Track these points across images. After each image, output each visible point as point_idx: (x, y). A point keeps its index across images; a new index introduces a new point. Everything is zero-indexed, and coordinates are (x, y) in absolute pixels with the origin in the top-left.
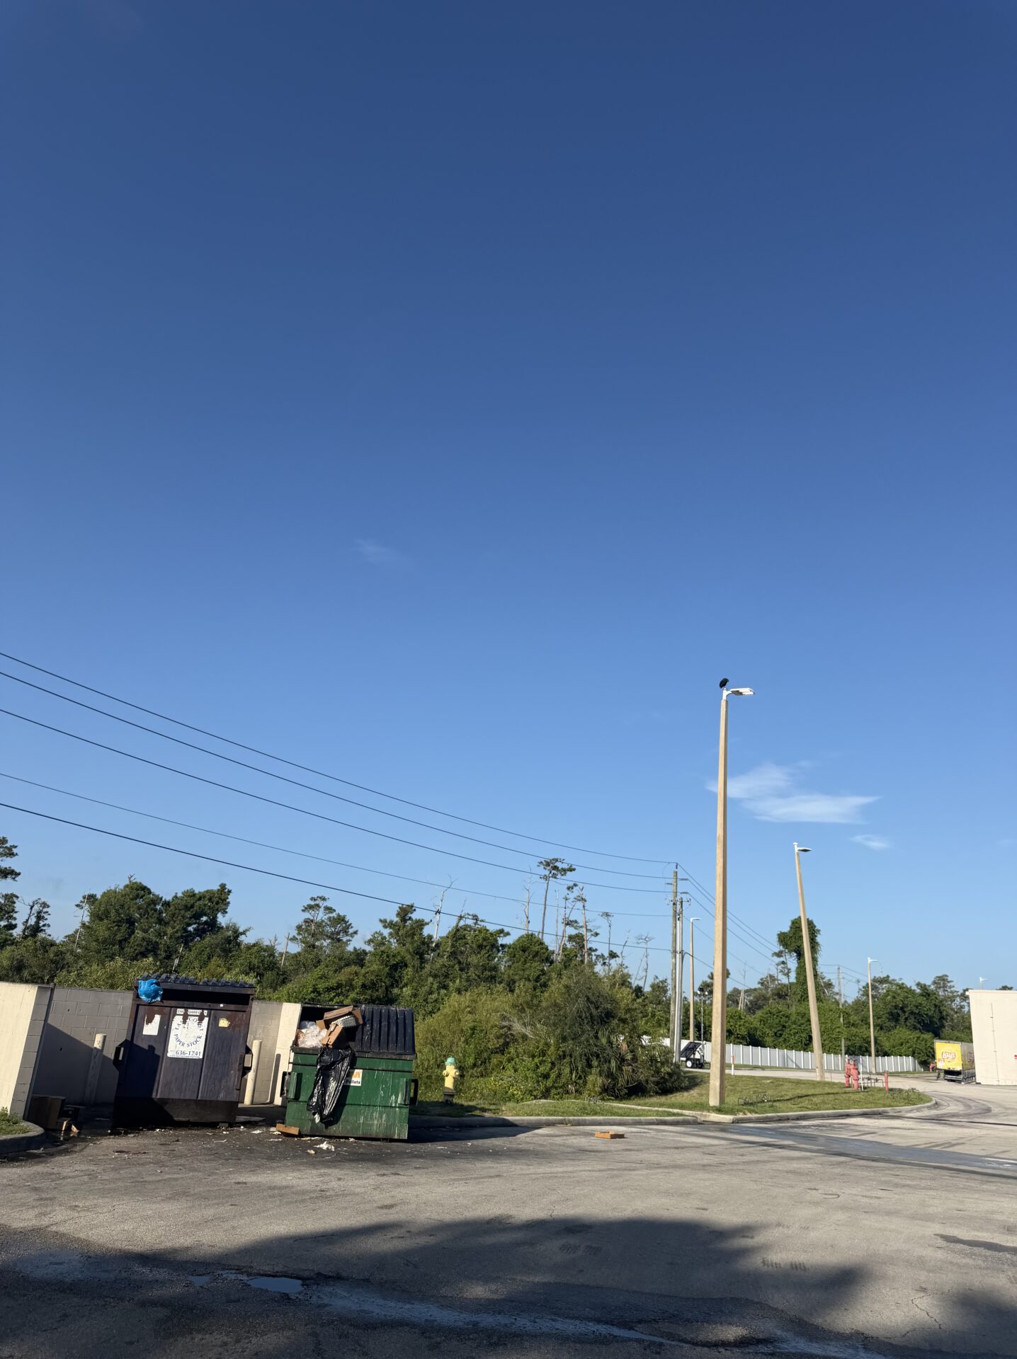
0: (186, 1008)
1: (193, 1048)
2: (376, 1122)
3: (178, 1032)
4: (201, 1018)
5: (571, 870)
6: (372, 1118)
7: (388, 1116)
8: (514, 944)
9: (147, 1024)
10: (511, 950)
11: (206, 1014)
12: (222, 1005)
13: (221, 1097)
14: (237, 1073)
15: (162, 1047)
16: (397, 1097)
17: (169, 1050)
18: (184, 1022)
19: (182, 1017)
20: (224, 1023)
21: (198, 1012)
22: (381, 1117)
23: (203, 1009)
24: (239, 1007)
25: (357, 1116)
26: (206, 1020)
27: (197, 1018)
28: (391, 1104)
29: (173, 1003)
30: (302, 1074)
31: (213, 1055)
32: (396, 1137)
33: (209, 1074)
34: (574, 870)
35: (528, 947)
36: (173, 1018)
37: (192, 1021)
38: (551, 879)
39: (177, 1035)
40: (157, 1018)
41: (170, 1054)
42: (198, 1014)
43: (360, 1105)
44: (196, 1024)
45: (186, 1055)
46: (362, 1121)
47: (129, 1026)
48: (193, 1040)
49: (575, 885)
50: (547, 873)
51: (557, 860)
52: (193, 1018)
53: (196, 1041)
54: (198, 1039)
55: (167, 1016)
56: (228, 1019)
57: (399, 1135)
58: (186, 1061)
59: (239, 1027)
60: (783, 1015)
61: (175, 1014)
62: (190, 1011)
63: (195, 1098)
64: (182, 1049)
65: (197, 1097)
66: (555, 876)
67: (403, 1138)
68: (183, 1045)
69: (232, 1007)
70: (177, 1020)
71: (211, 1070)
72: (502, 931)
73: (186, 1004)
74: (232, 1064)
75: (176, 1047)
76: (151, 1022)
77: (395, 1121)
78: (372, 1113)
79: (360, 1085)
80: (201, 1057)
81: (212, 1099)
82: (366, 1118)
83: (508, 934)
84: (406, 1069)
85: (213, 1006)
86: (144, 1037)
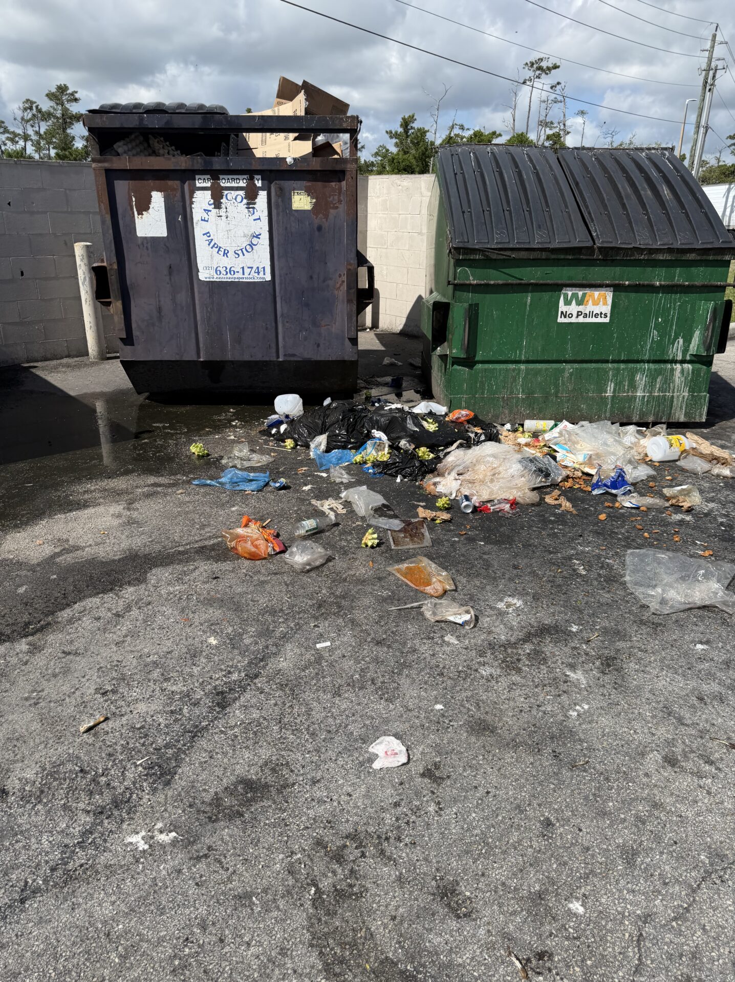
0: (215, 174)
1: (247, 260)
2: (640, 393)
4: (251, 196)
6: (632, 385)
11: (259, 184)
12: (289, 160)
14: (347, 305)
15: (185, 259)
16: (687, 341)
17: (199, 266)
18: (218, 205)
19: (209, 192)
20: (301, 202)
21: (242, 181)
22: (653, 385)
23: (251, 174)
24: (330, 163)
25: (600, 383)
26: (262, 197)
28: (675, 355)
29: (182, 163)
32: (682, 419)
33: (291, 310)
36: (192, 197)
39: (208, 234)
41: (203, 275)
42: (242, 184)
43: (607, 362)
44: (242, 206)
45: (236, 275)
46: (610, 394)
47: (103, 222)
48: (244, 243)
52: (234, 193)
53: (252, 245)
54: (255, 241)
55: (179, 194)
56: (309, 192)
57: (689, 415)
58: (239, 287)
59: (337, 208)
61: (193, 189)
62: (224, 181)
63: (274, 359)
64: (226, 262)
65: (278, 356)
67: (698, 420)
68: (226, 254)
69: (314, 163)
71: (292, 302)
74: (330, 287)
75: (212, 258)
76: (147, 208)
77: (680, 389)
78: (633, 375)
79: (607, 320)
80: (268, 277)
84: (716, 282)
86: (143, 244)
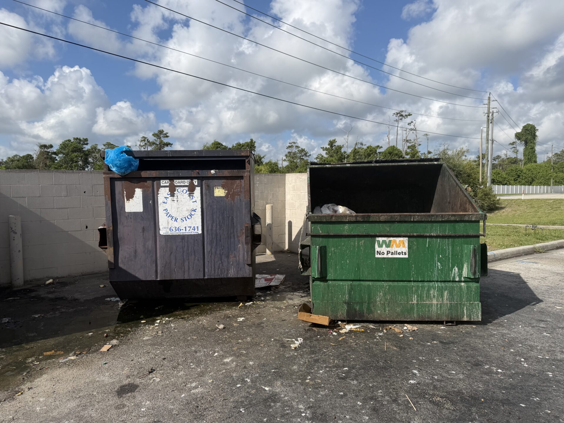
0: (171, 179)
1: (188, 223)
2: (435, 302)
3: (166, 206)
4: (191, 189)
5: (410, 115)
6: (428, 297)
7: (451, 293)
8: (385, 151)
9: (128, 200)
10: (384, 154)
11: (196, 184)
12: (213, 172)
13: (232, 273)
14: (245, 246)
15: (152, 223)
16: (461, 269)
17: (161, 227)
18: (172, 195)
19: (168, 188)
20: (219, 192)
21: (187, 182)
22: (442, 296)
23: (192, 178)
24: (235, 172)
25: (407, 295)
26: (198, 190)
27: (186, 188)
28: (454, 277)
29: (153, 173)
30: (325, 247)
31: (214, 229)
32: (465, 319)
33: (213, 250)
34: (411, 115)
35: (392, 152)
36: (158, 191)
37: (182, 193)
38: (400, 121)
39: (166, 210)
40: (139, 192)
41: (162, 232)
42: (186, 184)
43: (411, 281)
44: (186, 195)
45: (182, 231)
46: (415, 302)
47: (107, 205)
48: (187, 214)
49: (412, 122)
50: (397, 118)
51: (402, 111)
52: (182, 189)
53: (191, 215)
54: (193, 213)
55: (151, 190)
56: (223, 187)
57: (469, 316)
58: (183, 238)
59: (239, 195)
60: (519, 170)
61: (159, 187)
62: (177, 182)
63: (202, 277)
64: (176, 224)
65: (204, 276)
66: (401, 119)
67: (476, 320)
68: (176, 220)
69: (226, 173)
70: (163, 193)
71: (214, 244)
72: (378, 146)
73: (170, 173)
74: (238, 237)
75: (168, 223)
76: (132, 197)
77: (461, 300)
78: (428, 291)
79: (407, 256)
80: (200, 232)
81: (222, 276)
82: (420, 297)
83: (381, 147)
84: (471, 233)
85: (204, 173)
86: (128, 216)
